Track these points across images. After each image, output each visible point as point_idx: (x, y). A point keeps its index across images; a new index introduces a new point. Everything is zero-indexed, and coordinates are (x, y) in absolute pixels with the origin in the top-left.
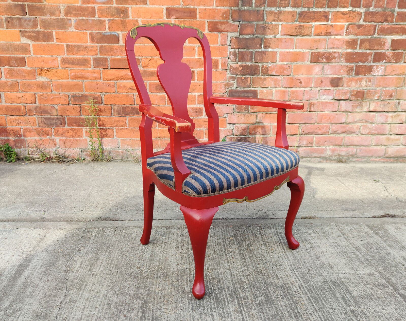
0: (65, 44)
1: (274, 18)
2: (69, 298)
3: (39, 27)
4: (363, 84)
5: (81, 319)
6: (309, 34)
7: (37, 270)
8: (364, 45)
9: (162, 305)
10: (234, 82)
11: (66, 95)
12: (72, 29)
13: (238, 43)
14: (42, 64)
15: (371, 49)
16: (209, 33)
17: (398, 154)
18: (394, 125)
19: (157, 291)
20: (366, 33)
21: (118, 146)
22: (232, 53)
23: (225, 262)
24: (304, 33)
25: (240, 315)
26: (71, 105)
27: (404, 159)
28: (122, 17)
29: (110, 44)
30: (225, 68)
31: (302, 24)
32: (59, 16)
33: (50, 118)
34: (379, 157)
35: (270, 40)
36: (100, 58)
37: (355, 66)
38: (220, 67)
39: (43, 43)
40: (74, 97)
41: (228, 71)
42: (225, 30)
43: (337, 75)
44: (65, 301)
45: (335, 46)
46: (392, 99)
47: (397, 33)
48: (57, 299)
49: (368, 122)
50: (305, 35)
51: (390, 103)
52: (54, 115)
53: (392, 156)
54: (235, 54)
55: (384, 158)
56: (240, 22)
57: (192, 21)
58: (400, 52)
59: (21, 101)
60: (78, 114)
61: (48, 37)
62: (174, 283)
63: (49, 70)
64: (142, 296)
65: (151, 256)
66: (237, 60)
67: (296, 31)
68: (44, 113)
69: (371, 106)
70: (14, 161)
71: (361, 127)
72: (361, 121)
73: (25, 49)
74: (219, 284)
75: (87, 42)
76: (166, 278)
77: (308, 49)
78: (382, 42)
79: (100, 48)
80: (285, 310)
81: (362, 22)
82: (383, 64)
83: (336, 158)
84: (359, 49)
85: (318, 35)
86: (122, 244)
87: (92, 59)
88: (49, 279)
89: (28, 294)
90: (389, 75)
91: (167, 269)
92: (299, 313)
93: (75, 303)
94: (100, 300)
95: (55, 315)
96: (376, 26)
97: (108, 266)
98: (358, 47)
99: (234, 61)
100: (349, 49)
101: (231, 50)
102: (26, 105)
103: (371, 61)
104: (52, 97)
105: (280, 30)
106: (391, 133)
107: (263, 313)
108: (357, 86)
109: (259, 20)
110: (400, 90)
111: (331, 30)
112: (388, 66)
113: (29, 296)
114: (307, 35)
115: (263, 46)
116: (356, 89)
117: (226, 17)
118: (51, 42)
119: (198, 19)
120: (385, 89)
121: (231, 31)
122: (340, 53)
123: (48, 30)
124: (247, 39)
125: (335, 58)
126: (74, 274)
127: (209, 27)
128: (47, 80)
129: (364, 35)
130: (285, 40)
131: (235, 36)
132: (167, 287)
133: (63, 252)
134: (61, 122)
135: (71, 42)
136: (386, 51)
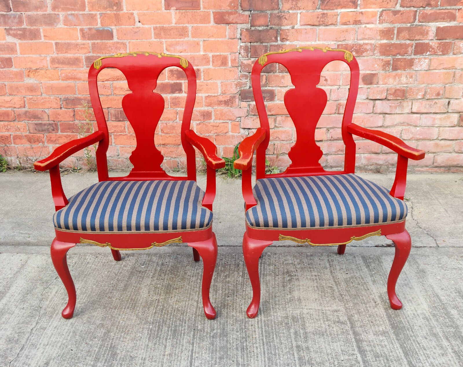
0: (53, 42)
1: (291, 6)
2: (40, 325)
3: (25, 24)
4: (403, 80)
5: (47, 345)
6: (334, 23)
7: (15, 298)
8: (402, 35)
9: (123, 334)
10: (246, 80)
11: (57, 98)
12: (61, 25)
13: (250, 37)
14: (29, 65)
15: (411, 39)
16: (215, 25)
17: (450, 163)
18: (444, 128)
19: (121, 321)
20: (404, 20)
21: (117, 154)
22: (242, 48)
23: (196, 294)
24: (328, 23)
25: (191, 346)
26: (63, 109)
27: (457, 168)
28: (116, 10)
29: (103, 41)
30: (235, 65)
31: (325, 12)
32: (46, 11)
33: (41, 124)
34: (427, 166)
35: (287, 31)
36: (93, 56)
37: (392, 60)
38: (230, 64)
39: (30, 41)
40: (66, 100)
41: (240, 68)
42: (234, 22)
43: (369, 70)
44: (36, 328)
45: (367, 37)
46: (439, 97)
47: (443, 19)
48: (29, 326)
49: (411, 125)
50: (331, 25)
51: (437, 103)
52: (45, 121)
53: (442, 165)
54: (246, 49)
55: (433, 167)
56: (251, 11)
57: (195, 12)
58: (448, 42)
59: (10, 105)
60: (71, 119)
61: (35, 35)
62: (140, 314)
63: (38, 71)
64: (106, 326)
65: (125, 286)
66: (249, 55)
67: (319, 20)
68: (34, 119)
69: (413, 106)
70: (5, 171)
71: (402, 131)
72: (402, 124)
73: (11, 49)
74: (182, 316)
75: (78, 39)
76: (133, 309)
77: (333, 41)
78: (424, 30)
79: (92, 45)
80: (235, 343)
81: (398, 7)
82: (427, 56)
83: (372, 167)
84: (396, 39)
85: (345, 24)
86: (100, 272)
87: (84, 58)
88: (25, 306)
89: (4, 320)
90: (435, 69)
91: (137, 300)
92: (247, 346)
93: (44, 330)
94: (67, 328)
95: (25, 340)
96: (416, 11)
97: (82, 295)
98: (395, 37)
99: (245, 57)
100: (384, 39)
101: (242, 44)
102: (15, 109)
103: (412, 53)
104: (42, 101)
105: (299, 19)
106: (440, 138)
107: (213, 345)
108: (395, 83)
109: (273, 9)
110: (450, 87)
111: (360, 18)
112: (433, 59)
113: (4, 322)
114: (332, 24)
115: (279, 38)
116: (395, 87)
117: (235, 7)
118: (39, 40)
119: (202, 10)
120: (430, 86)
121: (241, 22)
122: (373, 44)
123: (35, 27)
124: (260, 31)
125: (366, 50)
126: (48, 302)
127: (214, 19)
128: (36, 82)
129: (402, 23)
130: (305, 31)
131: (246, 28)
132: (132, 317)
133: (41, 279)
134: (53, 128)
135: (61, 39)
136: (430, 41)
